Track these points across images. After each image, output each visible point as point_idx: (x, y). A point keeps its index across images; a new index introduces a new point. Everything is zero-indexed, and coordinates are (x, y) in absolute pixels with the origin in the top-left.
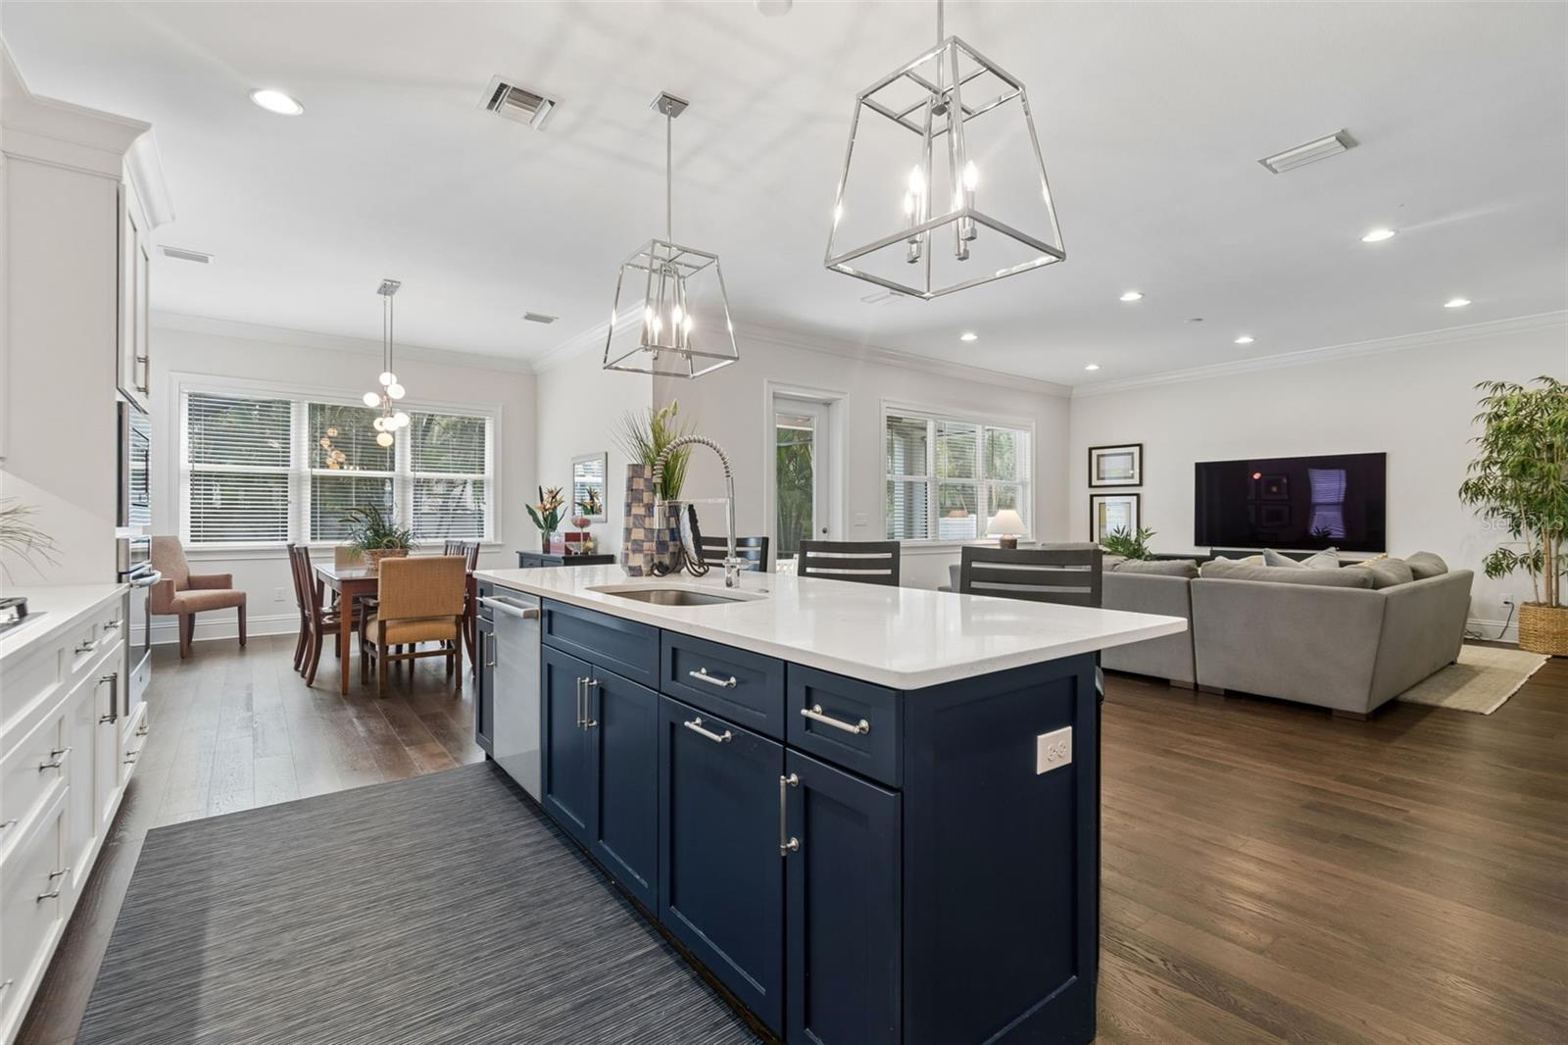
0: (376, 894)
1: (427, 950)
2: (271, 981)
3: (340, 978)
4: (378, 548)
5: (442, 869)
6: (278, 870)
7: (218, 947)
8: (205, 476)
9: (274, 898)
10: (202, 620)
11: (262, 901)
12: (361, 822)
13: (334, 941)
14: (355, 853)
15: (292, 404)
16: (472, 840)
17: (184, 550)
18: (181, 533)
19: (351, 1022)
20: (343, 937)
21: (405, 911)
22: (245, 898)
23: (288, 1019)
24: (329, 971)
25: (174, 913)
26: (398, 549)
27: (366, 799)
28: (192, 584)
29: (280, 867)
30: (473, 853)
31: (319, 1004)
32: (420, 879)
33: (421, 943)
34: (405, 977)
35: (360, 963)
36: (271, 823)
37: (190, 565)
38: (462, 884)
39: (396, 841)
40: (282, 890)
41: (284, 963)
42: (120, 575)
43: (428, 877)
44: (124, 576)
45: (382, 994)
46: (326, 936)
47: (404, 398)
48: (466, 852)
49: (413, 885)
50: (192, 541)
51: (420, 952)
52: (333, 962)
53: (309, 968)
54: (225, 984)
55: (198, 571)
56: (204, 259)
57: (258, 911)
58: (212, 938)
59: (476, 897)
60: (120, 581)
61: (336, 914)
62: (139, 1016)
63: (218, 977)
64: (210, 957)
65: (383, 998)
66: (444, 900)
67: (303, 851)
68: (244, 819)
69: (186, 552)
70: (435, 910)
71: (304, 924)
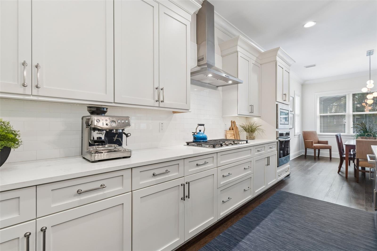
0: (307, 227)
1: (306, 246)
2: (273, 228)
3: (284, 237)
4: (364, 136)
5: (329, 233)
6: (293, 209)
7: (271, 216)
8: (323, 116)
9: (287, 214)
10: (322, 151)
11: (285, 213)
12: (320, 210)
13: (290, 229)
14: (312, 215)
15: (347, 95)
16: (347, 232)
17: (318, 134)
18: (317, 130)
19: (278, 246)
20: (293, 230)
21: (310, 235)
22: (283, 211)
23: (270, 236)
24: (283, 234)
25: (271, 206)
26: (372, 137)
27: (327, 205)
28: (319, 142)
29: (294, 209)
30: (343, 235)
31: (276, 238)
32: (321, 231)
33: (306, 244)
34: (296, 248)
35: (290, 237)
36: (301, 200)
37: (319, 138)
38: (331, 240)
39: (324, 219)
40: (290, 214)
41: (278, 226)
42: (277, 138)
43: (323, 231)
44: (278, 138)
45: (288, 246)
46: (289, 227)
47: (374, 87)
48: (341, 233)
49: (318, 231)
50: (320, 132)
51: (305, 246)
52: (286, 233)
53: (281, 231)
54: (267, 223)
55: (321, 139)
56: (315, 66)
57: (283, 215)
58: (272, 214)
59: (332, 246)
60: (277, 139)
61: (295, 225)
62: (253, 218)
63: (267, 221)
64: (269, 216)
65: (287, 247)
66: (322, 240)
67: (301, 209)
68: (296, 196)
69: (318, 135)
70: (317, 240)
71: (287, 222)
